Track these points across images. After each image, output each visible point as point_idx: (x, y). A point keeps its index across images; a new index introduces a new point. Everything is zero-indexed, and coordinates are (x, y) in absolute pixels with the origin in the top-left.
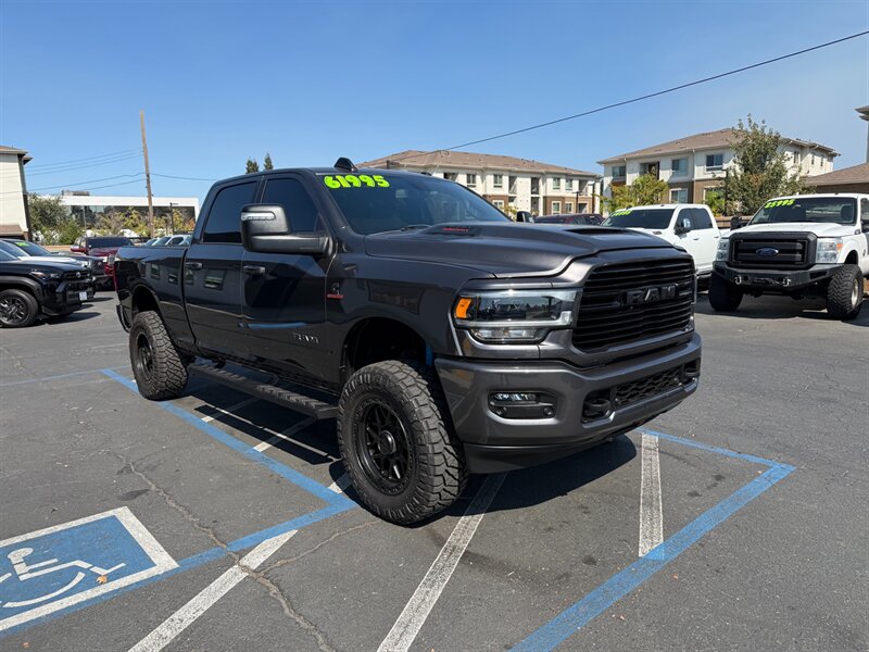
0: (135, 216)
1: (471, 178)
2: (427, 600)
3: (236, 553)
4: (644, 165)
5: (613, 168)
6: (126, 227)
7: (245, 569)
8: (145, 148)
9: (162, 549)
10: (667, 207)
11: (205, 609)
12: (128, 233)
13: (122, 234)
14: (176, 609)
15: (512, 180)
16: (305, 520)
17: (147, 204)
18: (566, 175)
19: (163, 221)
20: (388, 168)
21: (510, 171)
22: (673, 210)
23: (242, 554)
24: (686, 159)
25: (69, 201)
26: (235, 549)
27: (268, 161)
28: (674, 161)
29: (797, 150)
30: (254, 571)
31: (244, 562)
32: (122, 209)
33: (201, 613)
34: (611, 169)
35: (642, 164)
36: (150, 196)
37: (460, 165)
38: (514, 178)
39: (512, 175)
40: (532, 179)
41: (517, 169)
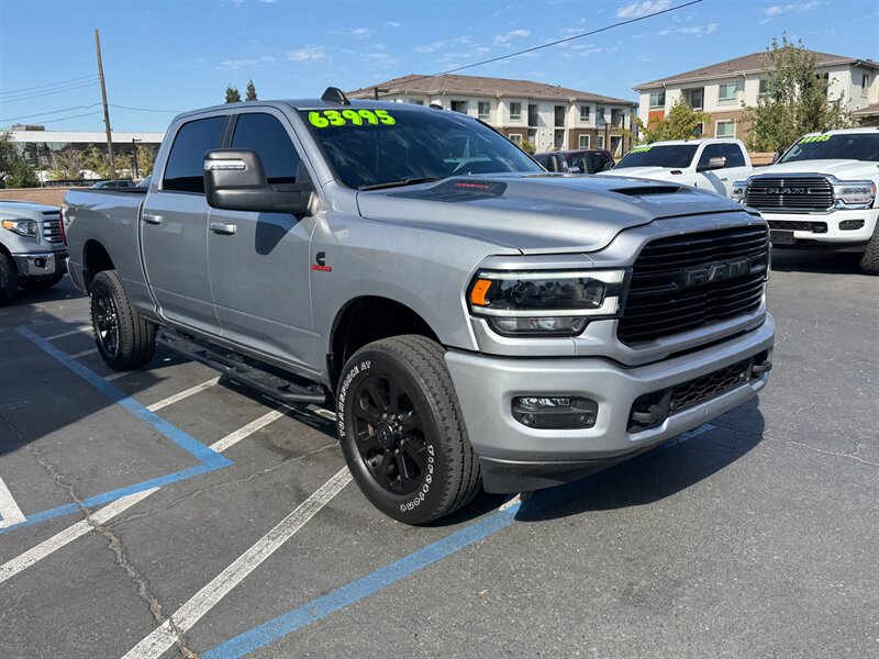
0: (96, 155)
1: (482, 107)
2: (264, 551)
3: (90, 509)
4: (686, 91)
5: (652, 95)
6: (86, 167)
7: (92, 523)
8: (102, 74)
9: (15, 504)
10: (690, 143)
11: (38, 559)
12: (89, 175)
13: (82, 175)
14: (9, 559)
15: (532, 109)
16: (172, 478)
17: (106, 141)
18: (597, 103)
19: (128, 160)
20: (377, 98)
21: (530, 98)
22: (697, 146)
23: (94, 510)
25: (21, 137)
26: (90, 505)
27: (251, 89)
28: (721, 88)
29: (867, 72)
30: (102, 526)
31: (94, 517)
32: (81, 146)
33: (33, 562)
36: (109, 131)
37: (471, 91)
38: (534, 106)
39: (534, 103)
40: (556, 108)
41: (538, 96)
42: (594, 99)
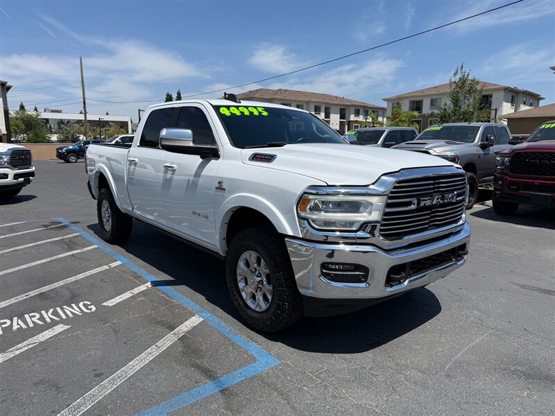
4: (412, 102)
5: (393, 104)
17: (83, 119)
18: (364, 107)
21: (326, 103)
24: (440, 99)
28: (432, 100)
34: (391, 104)
35: (411, 101)
36: (85, 113)
37: (293, 98)
38: (328, 108)
39: (328, 106)
40: (341, 109)
41: (331, 102)
42: (363, 105)
